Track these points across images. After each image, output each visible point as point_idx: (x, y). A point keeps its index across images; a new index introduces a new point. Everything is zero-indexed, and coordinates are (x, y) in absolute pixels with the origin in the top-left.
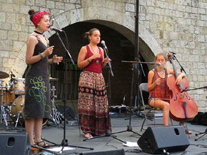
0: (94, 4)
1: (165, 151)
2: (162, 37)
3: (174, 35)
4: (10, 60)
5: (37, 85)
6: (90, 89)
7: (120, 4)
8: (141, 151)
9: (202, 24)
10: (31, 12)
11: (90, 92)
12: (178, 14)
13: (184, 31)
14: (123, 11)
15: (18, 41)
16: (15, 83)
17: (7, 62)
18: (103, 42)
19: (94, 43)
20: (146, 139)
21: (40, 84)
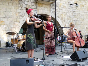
0: (41, 9)
1: (82, 60)
2: (62, 19)
3: (66, 18)
4: (14, 28)
5: (30, 37)
6: (48, 37)
7: (49, 9)
8: (72, 60)
9: (74, 14)
10: (26, 9)
11: (48, 39)
12: (67, 12)
13: (69, 17)
14: (50, 11)
15: (17, 21)
16: (19, 36)
17: (13, 29)
18: (52, 20)
19: (49, 21)
20: (74, 56)
21: (31, 36)
